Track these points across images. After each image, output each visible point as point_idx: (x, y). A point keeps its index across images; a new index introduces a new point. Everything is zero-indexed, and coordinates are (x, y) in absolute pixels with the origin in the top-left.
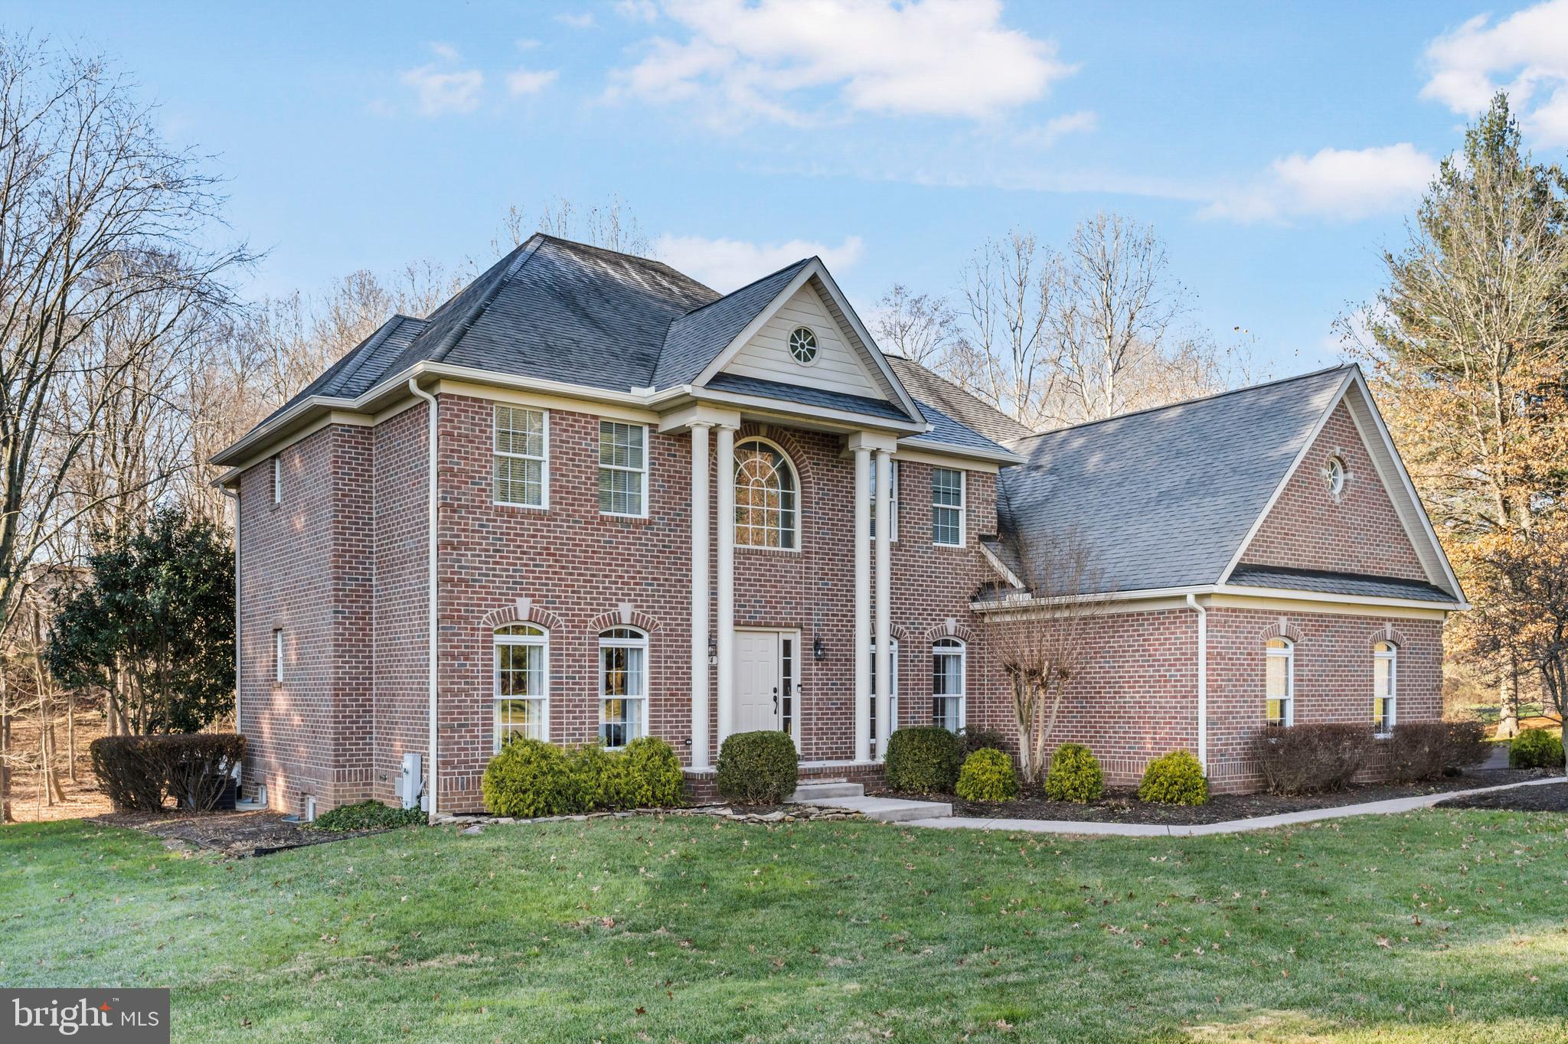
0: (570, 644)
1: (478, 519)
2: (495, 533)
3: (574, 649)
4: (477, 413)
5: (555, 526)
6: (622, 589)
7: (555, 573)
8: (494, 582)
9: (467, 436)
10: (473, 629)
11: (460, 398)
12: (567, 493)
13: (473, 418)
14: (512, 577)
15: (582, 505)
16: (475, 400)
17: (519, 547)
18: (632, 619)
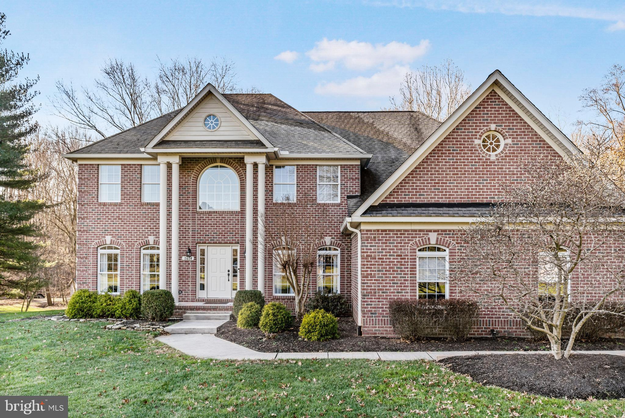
0: (127, 253)
1: (92, 208)
2: (98, 212)
3: (129, 255)
4: (91, 169)
5: (122, 208)
6: (150, 231)
7: (122, 226)
8: (97, 230)
9: (87, 178)
10: (89, 248)
11: (85, 165)
12: (127, 195)
13: (90, 171)
14: (104, 228)
15: (133, 199)
16: (91, 165)
17: (107, 217)
18: (154, 242)
